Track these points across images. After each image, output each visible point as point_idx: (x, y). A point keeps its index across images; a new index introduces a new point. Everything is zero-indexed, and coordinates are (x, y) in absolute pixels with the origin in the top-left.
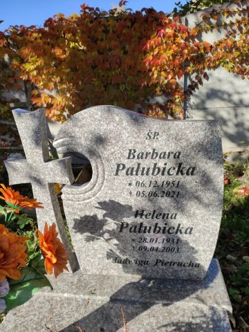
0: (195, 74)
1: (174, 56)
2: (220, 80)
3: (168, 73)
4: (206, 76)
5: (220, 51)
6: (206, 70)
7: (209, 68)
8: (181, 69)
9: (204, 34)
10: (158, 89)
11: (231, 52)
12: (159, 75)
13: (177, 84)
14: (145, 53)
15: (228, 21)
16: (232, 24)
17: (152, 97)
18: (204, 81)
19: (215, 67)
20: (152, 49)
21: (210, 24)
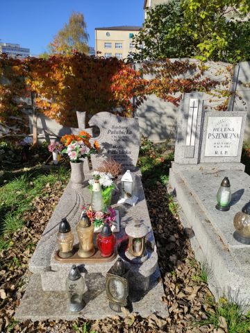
0: (139, 97)
1: (127, 85)
2: (153, 102)
3: (124, 95)
4: (145, 98)
5: (153, 85)
6: (145, 95)
7: (147, 94)
8: (132, 93)
9: (144, 75)
10: (118, 103)
11: (158, 86)
12: (119, 95)
13: (129, 102)
14: (111, 82)
15: (156, 69)
16: (158, 72)
17: (114, 108)
18: (144, 101)
19: (150, 94)
20: (115, 81)
21: (147, 70)
